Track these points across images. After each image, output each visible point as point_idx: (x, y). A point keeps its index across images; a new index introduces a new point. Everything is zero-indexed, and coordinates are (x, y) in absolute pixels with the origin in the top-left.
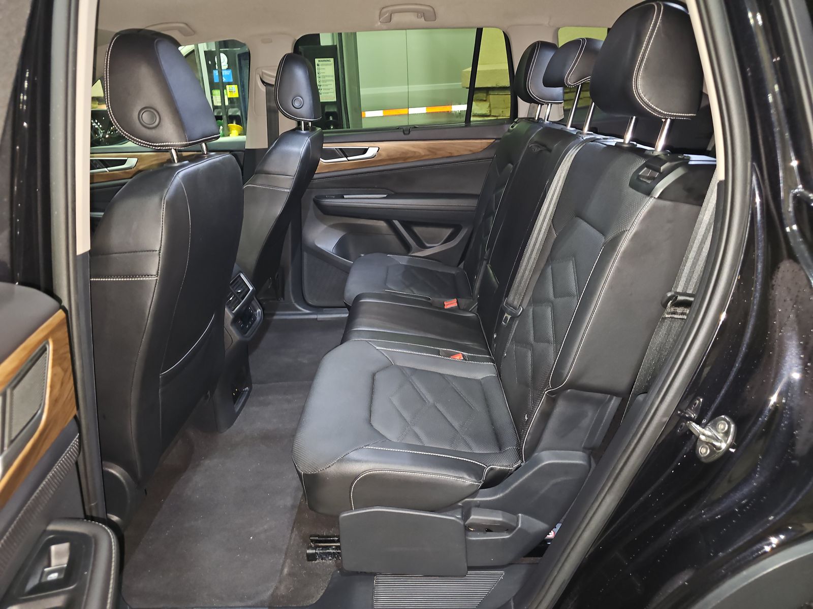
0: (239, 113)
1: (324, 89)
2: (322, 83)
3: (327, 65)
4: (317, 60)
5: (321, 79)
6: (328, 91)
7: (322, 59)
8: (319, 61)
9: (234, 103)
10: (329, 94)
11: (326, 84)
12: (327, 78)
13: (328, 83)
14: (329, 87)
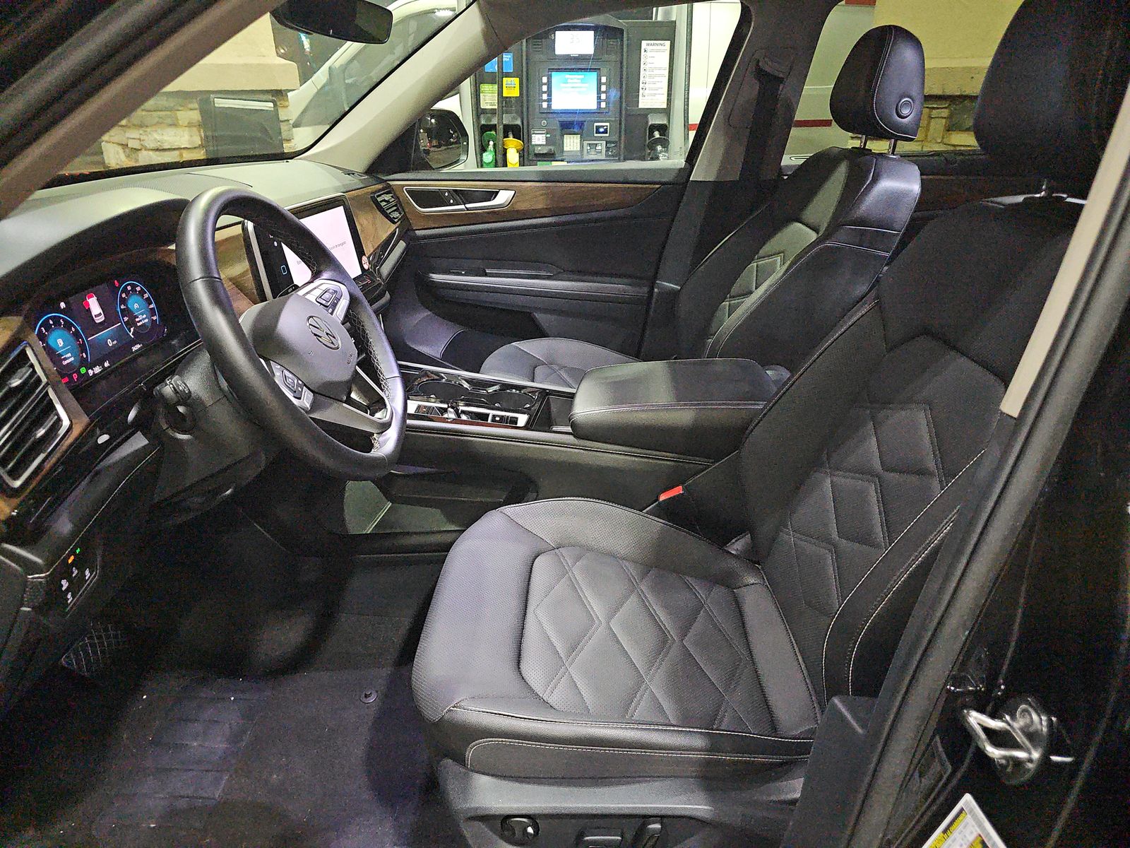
0: (519, 122)
1: (650, 89)
2: (647, 80)
3: (658, 51)
4: (644, 43)
5: (647, 73)
6: (655, 92)
7: (652, 42)
8: (648, 45)
9: (511, 107)
10: (657, 96)
11: (653, 80)
12: (656, 72)
13: (657, 79)
14: (658, 85)
